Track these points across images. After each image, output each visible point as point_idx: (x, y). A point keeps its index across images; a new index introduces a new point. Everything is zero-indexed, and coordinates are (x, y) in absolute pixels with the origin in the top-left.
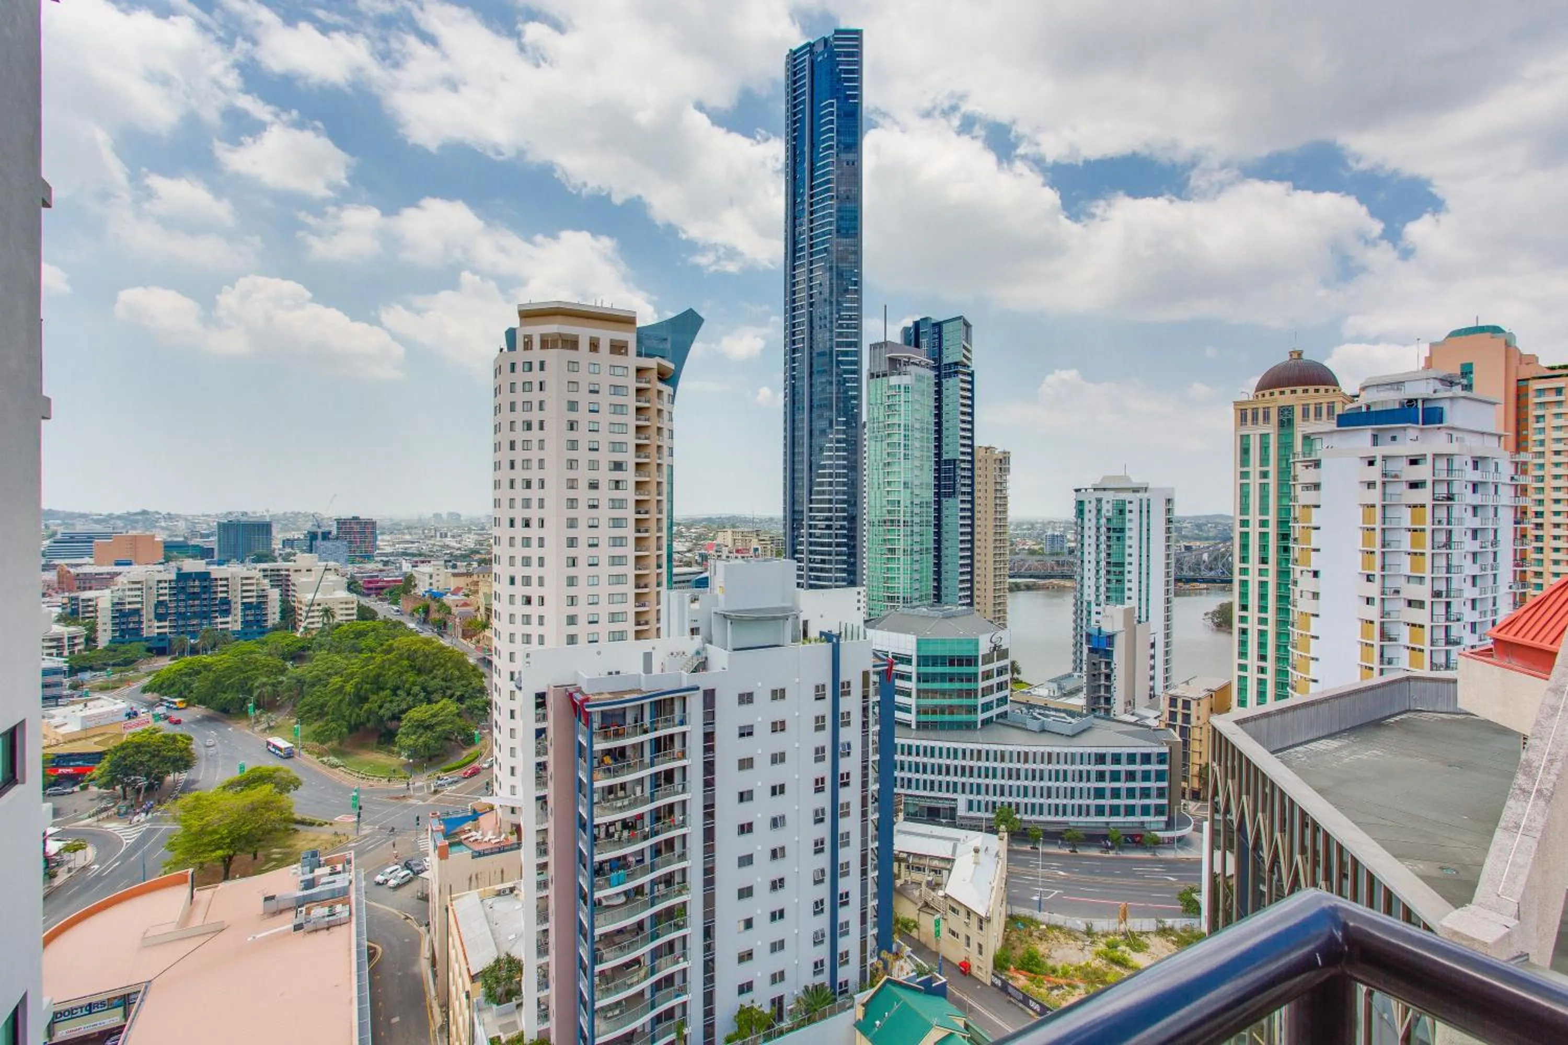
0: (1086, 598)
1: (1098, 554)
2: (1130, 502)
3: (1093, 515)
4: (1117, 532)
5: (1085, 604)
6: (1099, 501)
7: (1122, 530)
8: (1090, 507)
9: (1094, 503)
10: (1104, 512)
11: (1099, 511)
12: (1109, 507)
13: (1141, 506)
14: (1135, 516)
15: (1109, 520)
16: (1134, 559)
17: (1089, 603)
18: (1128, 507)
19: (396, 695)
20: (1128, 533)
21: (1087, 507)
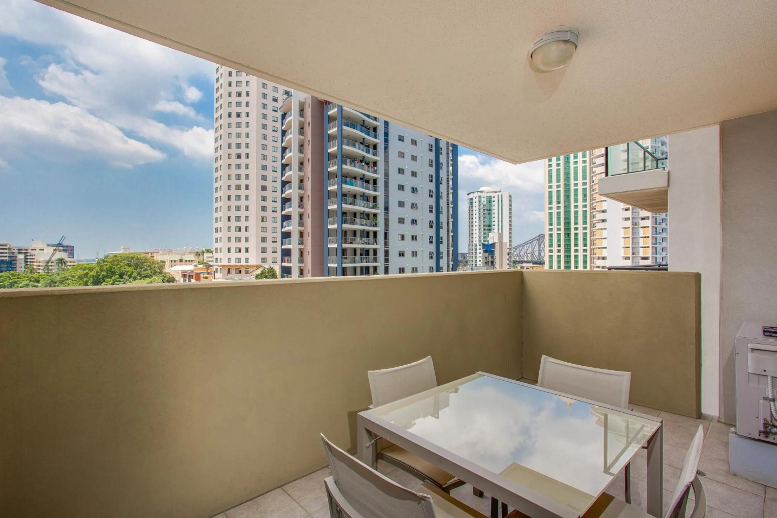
0: (474, 242)
1: (480, 221)
2: (494, 197)
3: (477, 204)
4: (489, 211)
5: (474, 245)
6: (480, 197)
7: (490, 210)
8: (476, 200)
9: (478, 198)
10: (482, 202)
11: (480, 202)
12: (485, 199)
13: (498, 198)
14: (496, 204)
15: (484, 205)
16: (496, 223)
17: (476, 245)
18: (493, 199)
19: (123, 278)
20: (493, 212)
21: (474, 200)
